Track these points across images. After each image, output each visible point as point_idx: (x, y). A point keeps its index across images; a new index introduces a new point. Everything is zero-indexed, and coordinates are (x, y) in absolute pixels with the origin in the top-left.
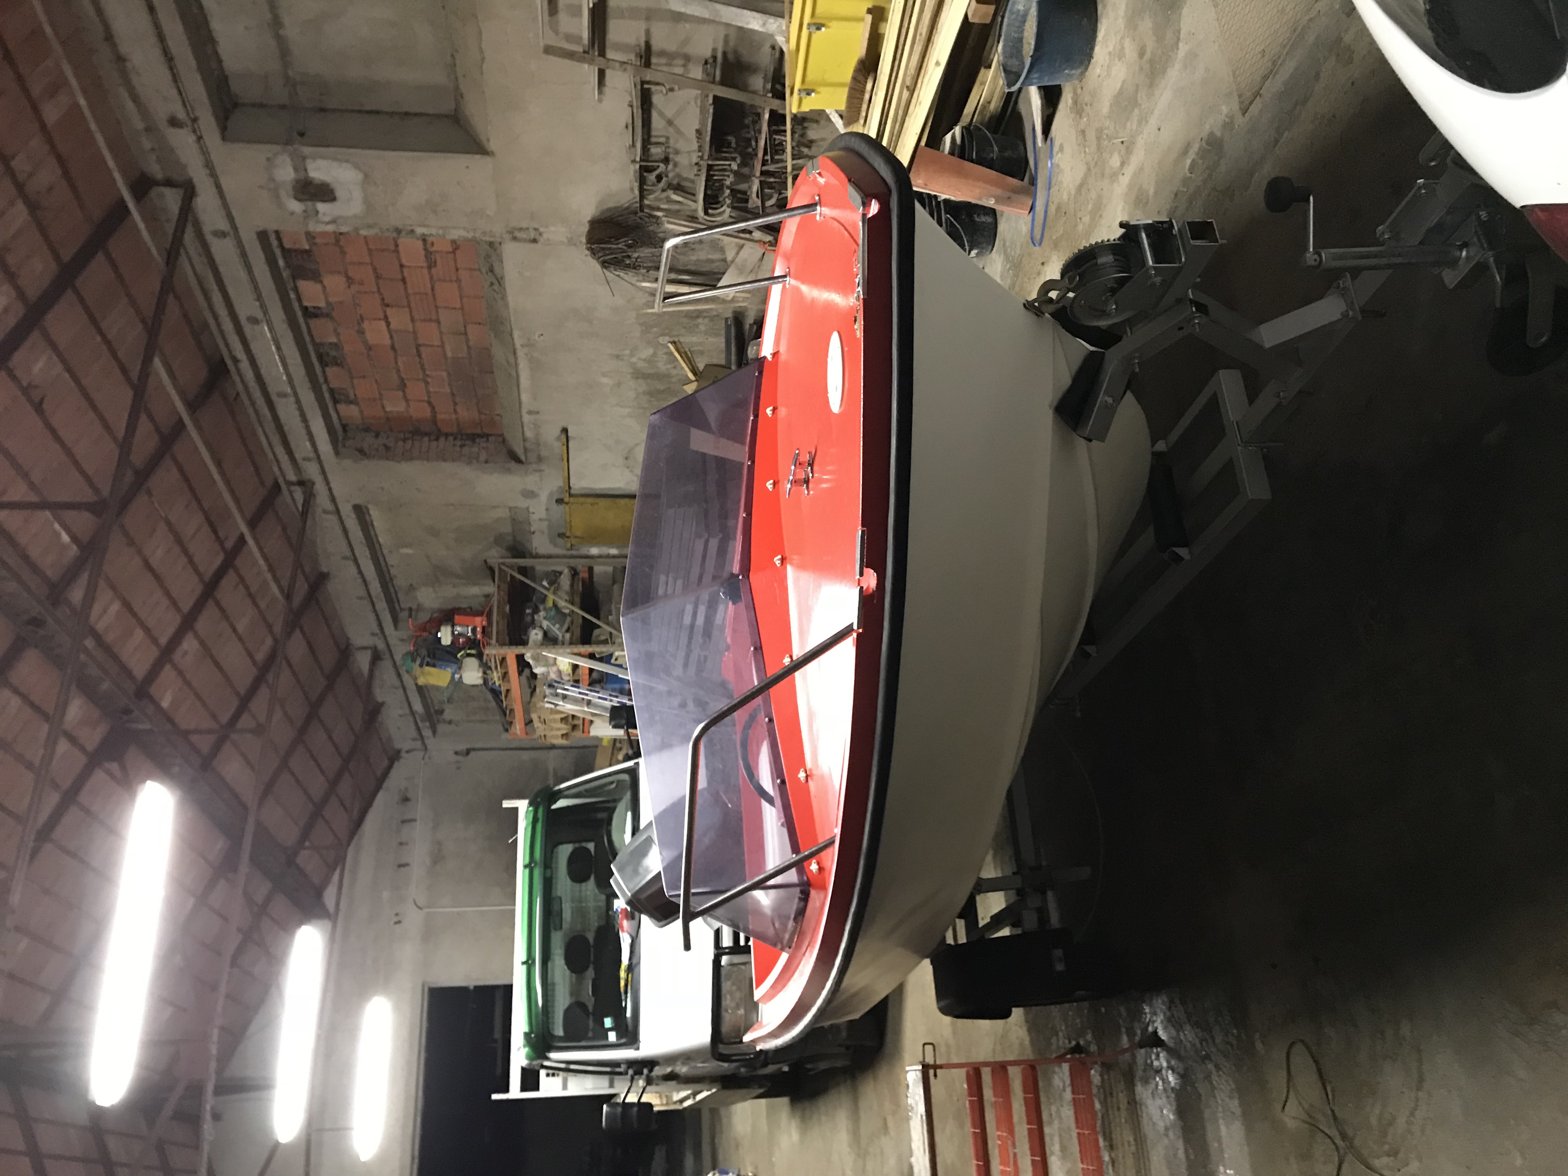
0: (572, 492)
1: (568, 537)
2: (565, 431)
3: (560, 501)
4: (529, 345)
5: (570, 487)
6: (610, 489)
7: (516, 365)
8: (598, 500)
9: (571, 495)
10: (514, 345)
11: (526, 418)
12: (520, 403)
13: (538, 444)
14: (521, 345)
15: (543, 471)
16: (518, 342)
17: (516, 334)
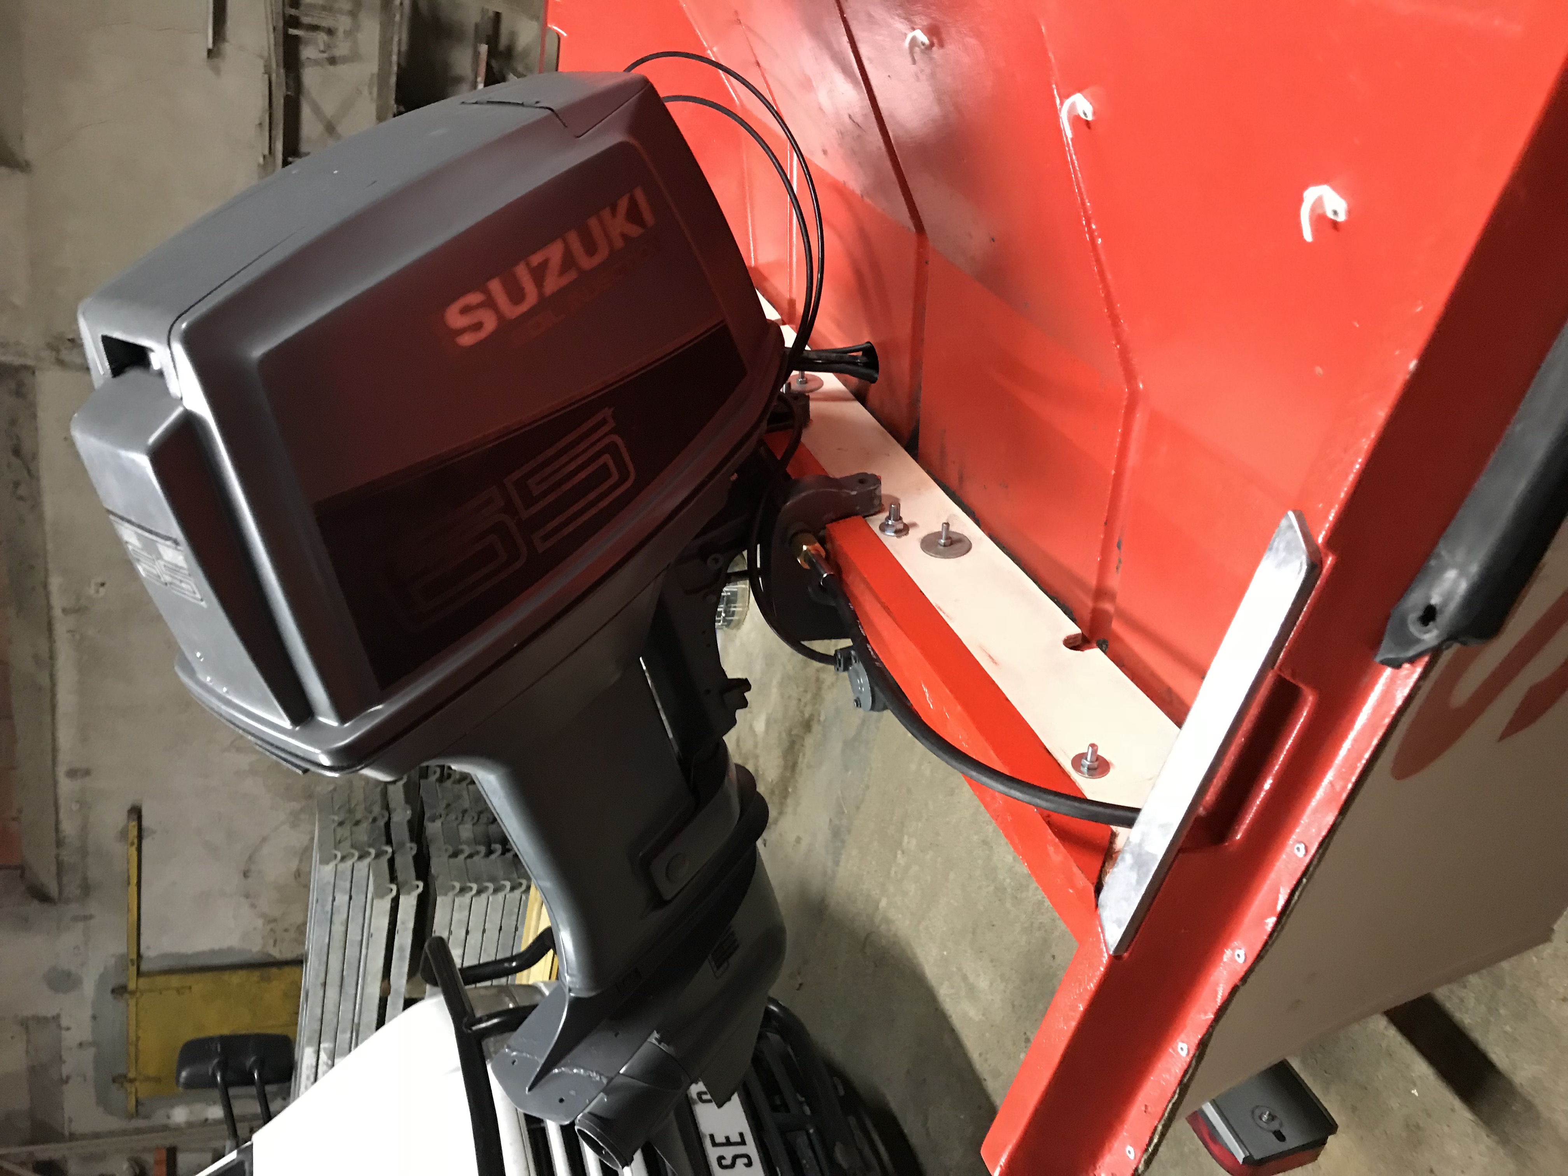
0: (144, 967)
1: (132, 1081)
2: (136, 813)
3: (120, 991)
4: (78, 610)
5: (139, 956)
6: (213, 952)
7: (52, 656)
8: (190, 980)
9: (139, 974)
10: (49, 607)
11: (66, 786)
12: (55, 750)
13: (83, 851)
14: (64, 610)
15: (91, 917)
16: (58, 602)
17: (55, 583)
